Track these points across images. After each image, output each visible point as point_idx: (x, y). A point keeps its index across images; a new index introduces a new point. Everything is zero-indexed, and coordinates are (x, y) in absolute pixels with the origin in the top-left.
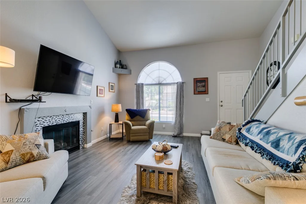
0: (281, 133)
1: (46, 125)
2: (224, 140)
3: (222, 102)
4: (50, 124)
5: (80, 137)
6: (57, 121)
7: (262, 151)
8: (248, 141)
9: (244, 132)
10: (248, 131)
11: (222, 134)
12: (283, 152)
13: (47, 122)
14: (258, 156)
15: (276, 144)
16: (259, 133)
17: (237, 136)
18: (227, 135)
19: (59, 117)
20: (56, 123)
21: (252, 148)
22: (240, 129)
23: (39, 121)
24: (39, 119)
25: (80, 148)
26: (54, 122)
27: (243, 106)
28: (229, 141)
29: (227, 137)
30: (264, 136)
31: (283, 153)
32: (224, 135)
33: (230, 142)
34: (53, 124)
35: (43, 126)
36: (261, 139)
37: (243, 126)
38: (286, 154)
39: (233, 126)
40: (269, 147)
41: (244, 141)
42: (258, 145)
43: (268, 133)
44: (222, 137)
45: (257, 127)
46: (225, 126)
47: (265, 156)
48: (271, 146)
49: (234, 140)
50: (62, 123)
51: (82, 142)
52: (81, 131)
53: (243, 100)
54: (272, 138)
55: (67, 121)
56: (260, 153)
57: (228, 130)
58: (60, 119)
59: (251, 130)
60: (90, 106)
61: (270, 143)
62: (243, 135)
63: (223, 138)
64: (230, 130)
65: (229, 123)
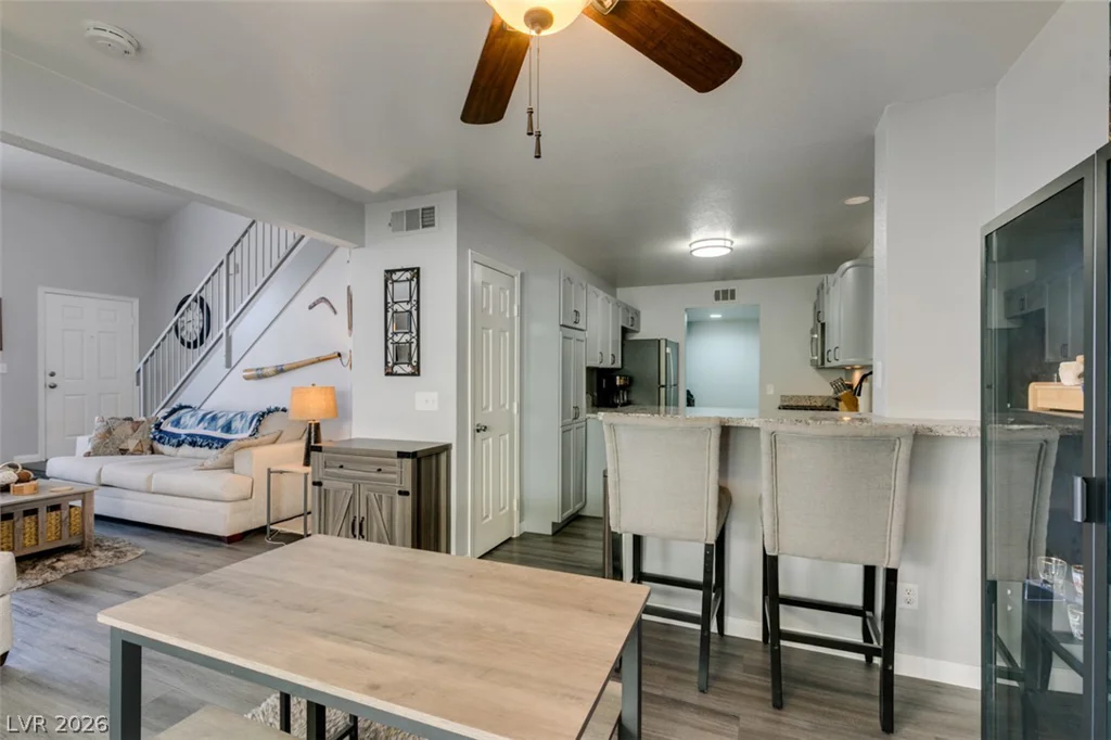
0: (232, 415)
2: (124, 452)
3: (53, 374)
7: (209, 442)
8: (183, 437)
9: (167, 427)
10: (177, 423)
11: (117, 442)
12: (237, 433)
14: (204, 451)
15: (228, 428)
16: (199, 423)
17: (154, 439)
18: (130, 441)
21: (193, 444)
22: (158, 426)
27: (138, 384)
29: (131, 444)
30: (210, 424)
32: (123, 442)
33: (139, 452)
36: (205, 428)
37: (165, 418)
39: (139, 423)
40: (217, 433)
41: (174, 441)
42: (201, 436)
43: (214, 418)
45: (192, 416)
46: (120, 424)
47: (216, 445)
48: (221, 432)
49: (146, 447)
53: (139, 371)
54: (221, 422)
56: (208, 445)
57: (130, 431)
59: (182, 422)
61: (219, 429)
62: (166, 433)
63: (120, 449)
64: (135, 431)
65: (130, 419)
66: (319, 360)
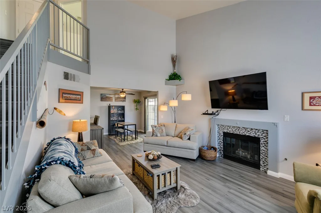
1: (225, 131)
4: (228, 131)
5: (261, 157)
6: (233, 131)
13: (226, 129)
19: (235, 128)
20: (232, 132)
23: (221, 127)
24: (221, 126)
25: (261, 168)
26: (230, 131)
34: (230, 132)
35: (223, 131)
50: (238, 133)
51: (265, 164)
52: (264, 150)
55: (243, 133)
58: (236, 130)
60: (274, 124)
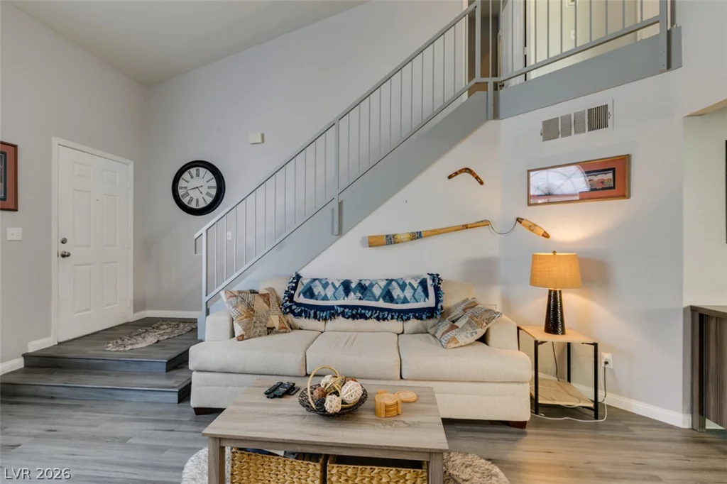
2: (270, 330)
3: (64, 242)
7: (379, 313)
9: (302, 300)
11: (264, 320)
14: (369, 324)
15: (388, 296)
17: (290, 312)
18: (271, 317)
21: (356, 316)
22: (289, 298)
28: (283, 328)
29: (275, 321)
30: (362, 294)
31: (409, 302)
32: (267, 319)
36: (360, 299)
37: (294, 289)
38: (413, 302)
39: (267, 295)
40: (381, 304)
41: (324, 314)
42: (363, 308)
43: (363, 288)
44: (267, 326)
46: (253, 299)
47: (386, 316)
48: (385, 302)
54: (377, 291)
56: (378, 317)
57: (267, 307)
59: (316, 293)
61: (381, 299)
63: (268, 328)
64: (269, 305)
66: (466, 227)
